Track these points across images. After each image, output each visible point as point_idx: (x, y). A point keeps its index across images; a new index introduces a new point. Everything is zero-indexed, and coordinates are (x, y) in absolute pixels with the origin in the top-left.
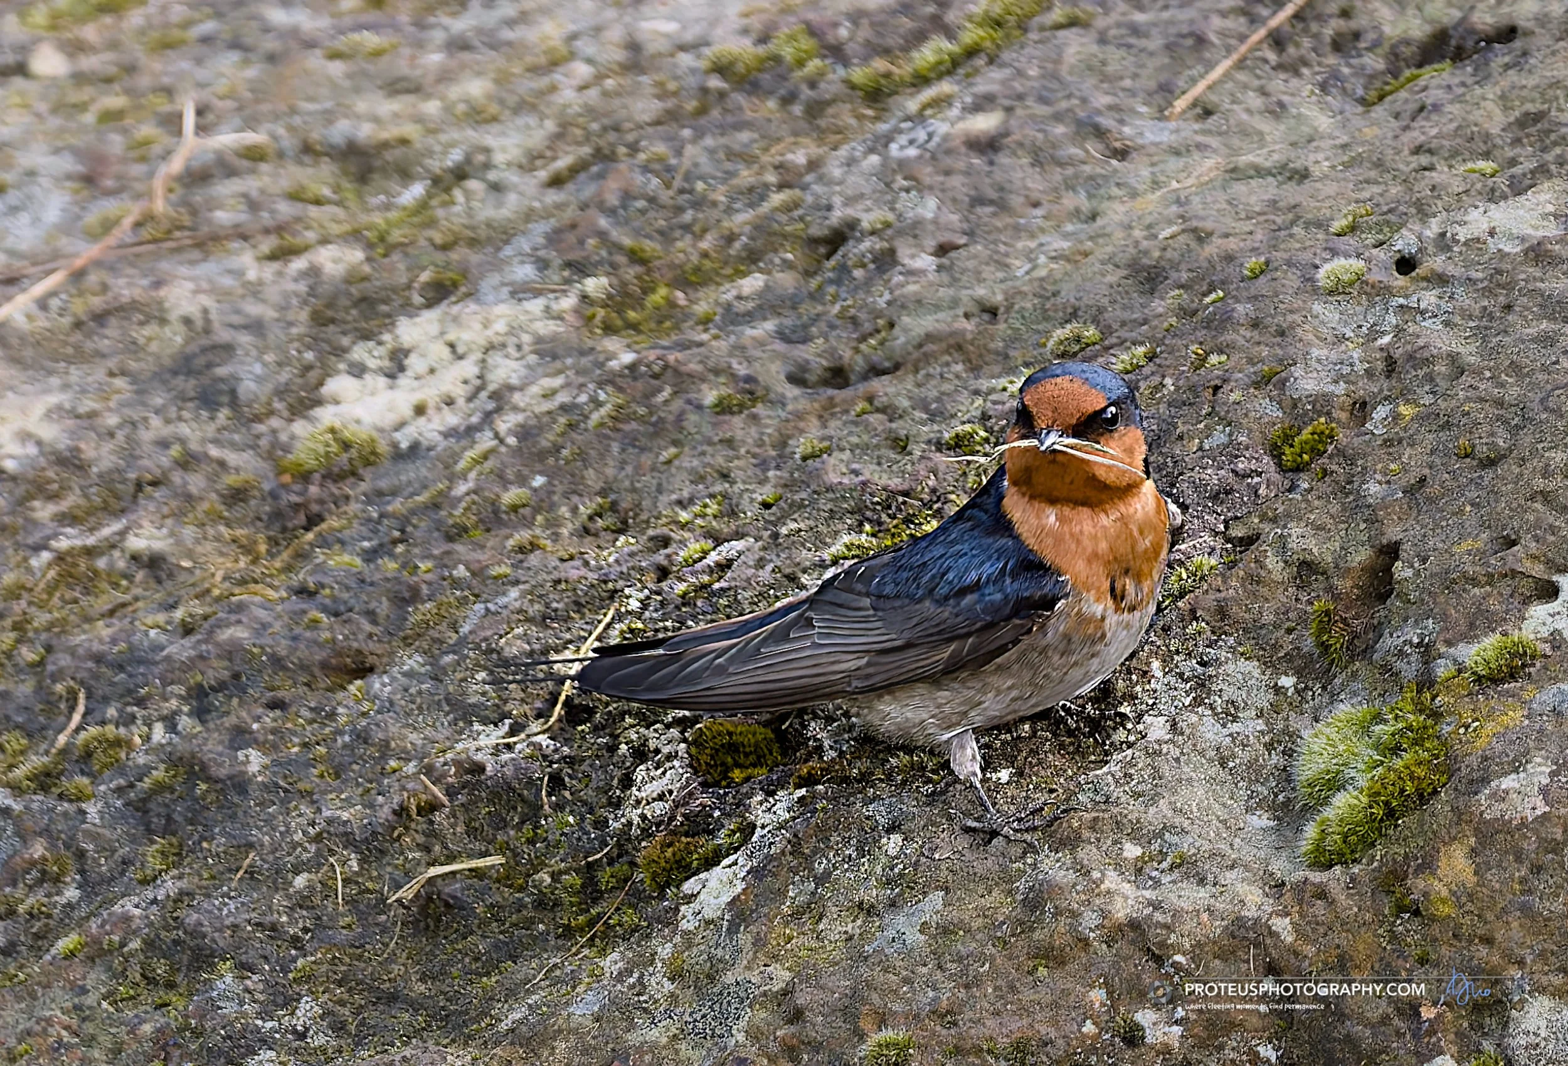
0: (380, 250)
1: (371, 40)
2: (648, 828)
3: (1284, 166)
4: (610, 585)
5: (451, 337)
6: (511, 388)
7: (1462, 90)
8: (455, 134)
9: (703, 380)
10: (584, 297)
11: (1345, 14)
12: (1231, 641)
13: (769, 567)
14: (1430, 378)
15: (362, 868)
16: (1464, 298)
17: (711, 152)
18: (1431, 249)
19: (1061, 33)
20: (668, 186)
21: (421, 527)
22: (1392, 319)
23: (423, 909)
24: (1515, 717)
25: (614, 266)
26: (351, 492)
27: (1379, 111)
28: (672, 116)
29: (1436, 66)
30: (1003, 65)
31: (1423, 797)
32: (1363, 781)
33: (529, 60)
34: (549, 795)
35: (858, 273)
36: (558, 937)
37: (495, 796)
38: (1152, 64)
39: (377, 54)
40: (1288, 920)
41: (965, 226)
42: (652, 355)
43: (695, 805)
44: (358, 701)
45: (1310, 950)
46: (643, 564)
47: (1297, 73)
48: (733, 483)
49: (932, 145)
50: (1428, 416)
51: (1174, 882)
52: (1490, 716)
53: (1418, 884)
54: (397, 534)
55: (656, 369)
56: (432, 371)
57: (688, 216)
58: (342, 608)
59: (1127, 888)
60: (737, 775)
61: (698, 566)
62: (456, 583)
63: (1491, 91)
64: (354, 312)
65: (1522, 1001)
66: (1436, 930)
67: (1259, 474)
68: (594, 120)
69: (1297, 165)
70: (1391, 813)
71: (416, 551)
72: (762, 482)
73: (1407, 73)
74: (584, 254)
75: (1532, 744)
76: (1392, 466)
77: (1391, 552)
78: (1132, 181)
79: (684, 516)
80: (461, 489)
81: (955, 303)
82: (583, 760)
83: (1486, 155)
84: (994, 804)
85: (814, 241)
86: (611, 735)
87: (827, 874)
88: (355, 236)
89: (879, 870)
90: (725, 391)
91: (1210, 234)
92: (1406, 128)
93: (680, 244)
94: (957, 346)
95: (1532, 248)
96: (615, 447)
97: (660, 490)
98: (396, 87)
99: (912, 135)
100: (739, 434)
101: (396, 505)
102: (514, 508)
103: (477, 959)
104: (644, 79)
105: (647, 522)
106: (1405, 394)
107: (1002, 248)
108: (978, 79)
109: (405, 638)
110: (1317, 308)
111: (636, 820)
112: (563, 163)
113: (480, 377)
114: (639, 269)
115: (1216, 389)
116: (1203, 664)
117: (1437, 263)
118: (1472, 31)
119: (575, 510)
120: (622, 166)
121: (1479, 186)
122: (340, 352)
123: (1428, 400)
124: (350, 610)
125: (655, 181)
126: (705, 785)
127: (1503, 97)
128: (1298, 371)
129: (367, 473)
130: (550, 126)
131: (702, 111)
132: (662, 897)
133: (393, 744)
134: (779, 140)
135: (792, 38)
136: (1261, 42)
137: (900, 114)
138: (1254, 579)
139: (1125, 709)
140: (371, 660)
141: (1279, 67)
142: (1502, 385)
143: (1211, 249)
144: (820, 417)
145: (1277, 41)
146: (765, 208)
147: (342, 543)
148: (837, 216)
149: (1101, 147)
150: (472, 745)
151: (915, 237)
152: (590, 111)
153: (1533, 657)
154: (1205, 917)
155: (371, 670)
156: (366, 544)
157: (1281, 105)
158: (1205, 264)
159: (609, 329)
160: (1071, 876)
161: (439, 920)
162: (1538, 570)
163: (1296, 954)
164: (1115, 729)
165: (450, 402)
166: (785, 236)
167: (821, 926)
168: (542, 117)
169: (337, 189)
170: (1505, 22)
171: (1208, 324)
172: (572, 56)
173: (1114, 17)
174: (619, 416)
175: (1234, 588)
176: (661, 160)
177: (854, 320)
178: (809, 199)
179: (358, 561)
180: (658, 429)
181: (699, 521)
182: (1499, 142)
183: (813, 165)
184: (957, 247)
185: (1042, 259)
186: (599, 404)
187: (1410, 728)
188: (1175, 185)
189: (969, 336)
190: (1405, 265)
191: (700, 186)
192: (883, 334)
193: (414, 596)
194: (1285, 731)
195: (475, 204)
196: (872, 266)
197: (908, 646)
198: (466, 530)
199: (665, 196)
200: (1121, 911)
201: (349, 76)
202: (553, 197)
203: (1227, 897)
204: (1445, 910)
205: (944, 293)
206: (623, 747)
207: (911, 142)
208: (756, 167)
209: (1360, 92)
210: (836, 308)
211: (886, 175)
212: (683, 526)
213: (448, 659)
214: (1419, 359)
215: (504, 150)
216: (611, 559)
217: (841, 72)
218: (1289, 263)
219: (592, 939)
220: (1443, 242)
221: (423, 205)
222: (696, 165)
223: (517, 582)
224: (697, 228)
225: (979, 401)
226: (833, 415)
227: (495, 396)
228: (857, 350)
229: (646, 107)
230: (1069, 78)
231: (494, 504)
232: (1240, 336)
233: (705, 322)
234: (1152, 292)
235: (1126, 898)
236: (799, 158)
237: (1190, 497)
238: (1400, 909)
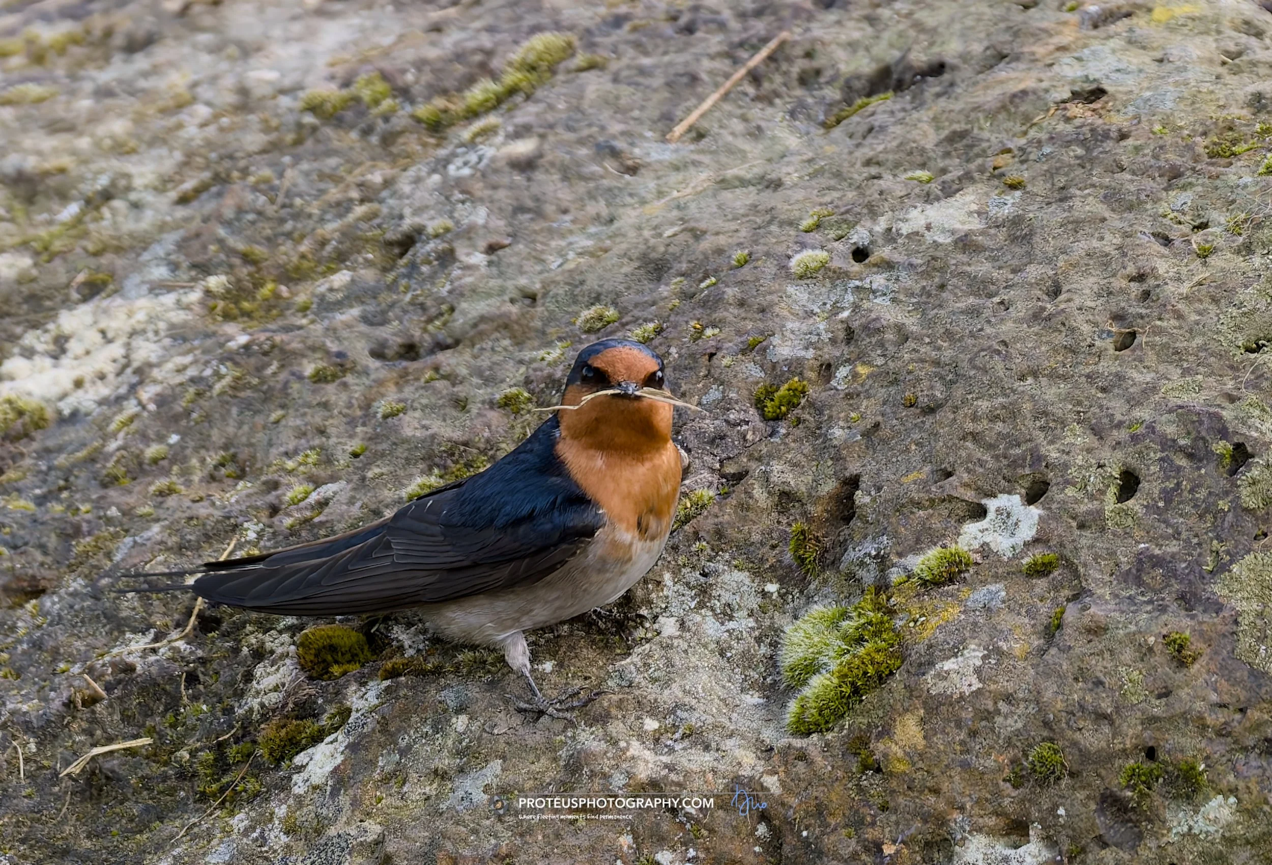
0: (45, 257)
1: (34, 90)
2: (266, 714)
3: (763, 178)
4: (232, 521)
5: (103, 325)
6: (151, 365)
7: (901, 115)
8: (102, 164)
9: (304, 356)
10: (208, 292)
11: (809, 55)
12: (727, 556)
13: (359, 504)
14: (881, 344)
15: (39, 749)
16: (907, 280)
17: (307, 174)
18: (880, 242)
19: (584, 75)
20: (272, 201)
21: (81, 478)
22: (850, 298)
23: (88, 781)
24: (953, 612)
25: (231, 266)
26: (25, 450)
27: (837, 132)
28: (273, 148)
29: (882, 96)
30: (537, 101)
31: (882, 678)
32: (834, 666)
33: (161, 104)
34: (187, 688)
35: (425, 269)
36: (195, 802)
37: (143, 690)
38: (656, 97)
39: (40, 100)
40: (776, 778)
41: (510, 230)
42: (262, 337)
43: (302, 695)
44: (33, 617)
45: (794, 801)
46: (259, 503)
47: (771, 104)
48: (328, 438)
49: (482, 166)
50: (880, 374)
51: (684, 749)
52: (934, 611)
53: (879, 747)
54: (62, 483)
55: (266, 347)
56: (88, 353)
57: (289, 226)
58: (20, 543)
59: (648, 755)
60: (336, 670)
61: (302, 504)
62: (109, 521)
63: (925, 115)
64: (25, 307)
65: (964, 839)
66: (894, 784)
67: (747, 423)
68: (212, 151)
69: (773, 176)
70: (856, 691)
71: (78, 496)
72: (351, 437)
73: (859, 102)
74: (206, 257)
75: (967, 635)
76: (853, 415)
77: (853, 483)
78: (643, 193)
79: (290, 464)
80: (112, 446)
81: (502, 291)
82: (211, 661)
83: (923, 166)
84: (541, 690)
85: (390, 244)
86: (235, 640)
87: (409, 747)
88: (24, 246)
89: (450, 743)
90: (321, 364)
91: (704, 232)
92: (858, 145)
93: (283, 248)
94: (504, 325)
95: (961, 239)
96: (234, 411)
97: (270, 444)
98: (55, 127)
99: (467, 158)
100: (333, 398)
101: (61, 460)
102: (155, 461)
103: (131, 820)
104: (252, 117)
105: (261, 469)
106: (861, 357)
107: (539, 247)
108: (518, 113)
109: (69, 566)
110: (791, 289)
111: (256, 707)
112: (189, 185)
113: (126, 357)
114: (251, 269)
115: (712, 355)
116: (704, 575)
117: (884, 252)
118: (910, 68)
119: (203, 461)
120: (236, 187)
121: (917, 190)
122: (14, 338)
123: (880, 361)
124: (26, 544)
125: (262, 199)
126: (311, 678)
127: (935, 119)
128: (776, 340)
129: (38, 435)
130: (178, 156)
131: (298, 142)
132: (278, 767)
133: (62, 651)
134: (360, 164)
135: (369, 82)
136: (742, 79)
137: (456, 141)
138: (744, 507)
139: (644, 611)
140: (43, 583)
141: (757, 99)
142: (939, 349)
143: (706, 244)
144: (397, 384)
145: (755, 77)
146: (351, 218)
147: (18, 490)
148: (408, 223)
149: (616, 164)
150: (125, 650)
151: (470, 239)
152: (209, 144)
153: (967, 565)
154: (710, 776)
155: (43, 591)
156: (38, 491)
157: (759, 128)
158: (701, 257)
159: (228, 317)
160: (603, 745)
161: (101, 790)
162: (970, 495)
163: (783, 804)
164: (636, 628)
165: (102, 377)
166: (367, 241)
167: (405, 789)
168: (172, 149)
169: (9, 209)
170: (935, 59)
171: (704, 304)
172: (194, 100)
173: (625, 61)
174: (237, 386)
175: (728, 515)
176: (267, 181)
177: (423, 307)
178: (385, 210)
179: (32, 506)
180: (267, 397)
181: (302, 468)
182: (931, 154)
183: (388, 183)
184: (502, 247)
185: (571, 255)
186: (219, 376)
187: (870, 623)
188: (675, 194)
189: (514, 317)
190: (860, 254)
191: (298, 201)
192: (446, 316)
193: (77, 532)
194: (771, 627)
195: (120, 219)
196: (435, 263)
197: (475, 565)
198: (116, 478)
199: (271, 210)
200: (643, 773)
201: (18, 119)
202: (181, 212)
203: (728, 760)
204: (901, 767)
205: (493, 283)
206: (245, 650)
207: (466, 164)
208: (342, 186)
209: (822, 117)
210: (408, 297)
211: (446, 190)
212: (290, 472)
213: (105, 581)
214: (873, 329)
215: (142, 175)
216: (233, 500)
217: (409, 109)
218: (768, 254)
219: (223, 802)
220: (890, 236)
221: (78, 221)
222: (295, 185)
223: (157, 520)
224: (296, 235)
225: (523, 369)
226: (407, 382)
227: (138, 371)
228: (425, 330)
229: (254, 140)
230: (591, 111)
231: (139, 457)
232: (730, 313)
233: (304, 310)
234: (659, 279)
235: (647, 762)
236: (376, 178)
237: (693, 442)
238: (865, 767)
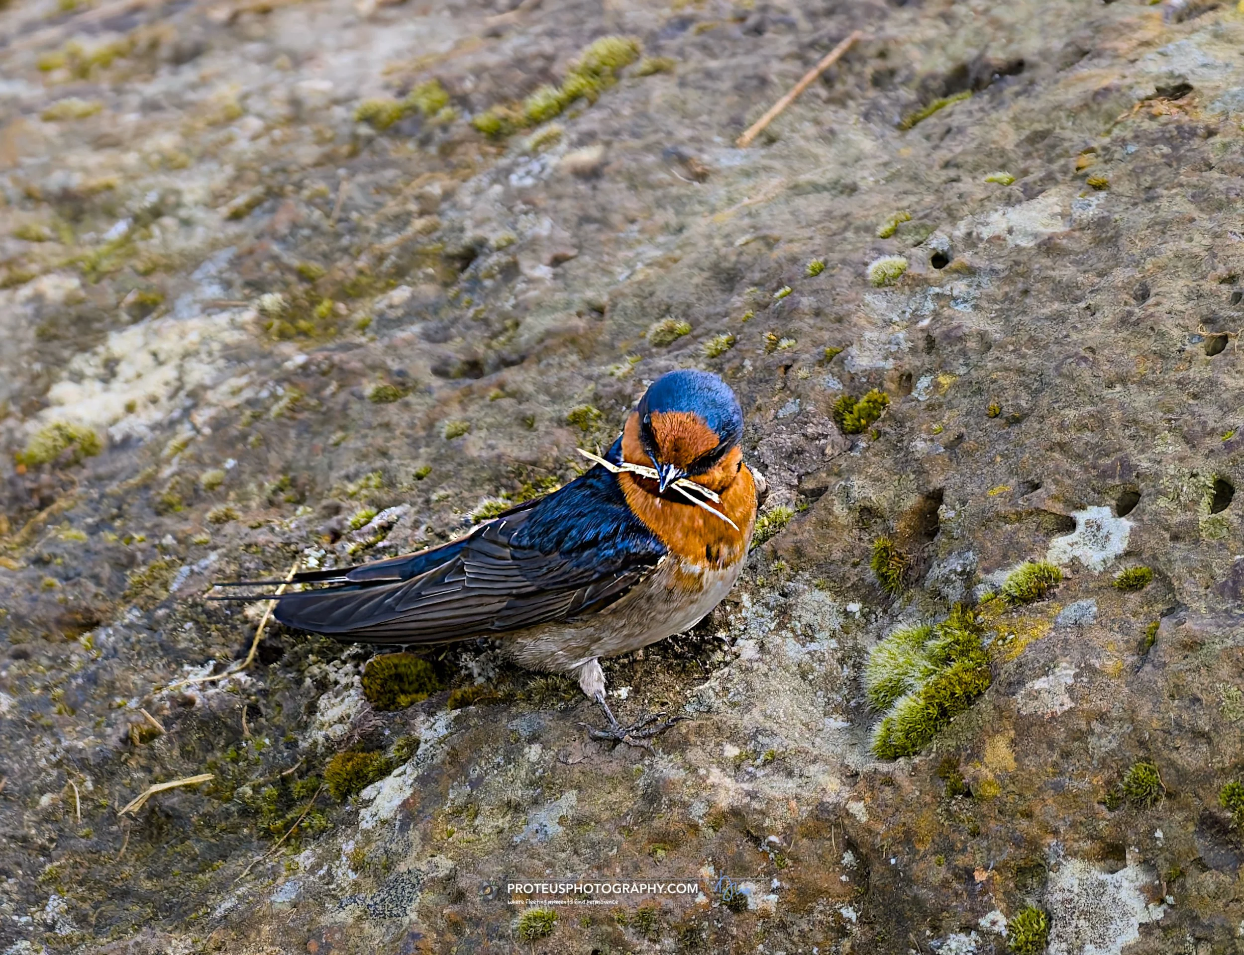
0: (93, 277)
1: (78, 105)
2: (331, 747)
3: (836, 183)
4: (293, 547)
5: (154, 347)
6: (205, 388)
7: (980, 115)
8: (150, 180)
9: (364, 375)
10: (263, 311)
11: (882, 55)
12: (807, 575)
13: (423, 528)
14: (964, 353)
15: (95, 787)
16: (990, 287)
17: (362, 187)
18: (960, 246)
19: (650, 80)
20: (328, 216)
21: (134, 507)
22: (930, 305)
23: (148, 820)
24: (1044, 630)
25: (287, 284)
26: (76, 478)
27: (914, 135)
28: (328, 160)
29: (959, 95)
30: (601, 107)
31: (970, 699)
32: (920, 687)
33: (210, 117)
34: (248, 722)
35: (488, 283)
36: (259, 839)
37: (203, 724)
38: (725, 102)
39: (84, 116)
40: (862, 804)
41: (574, 241)
42: (320, 356)
43: (368, 727)
44: (87, 650)
45: (881, 828)
46: (320, 528)
47: (844, 105)
48: (390, 459)
49: (545, 175)
50: (963, 384)
51: (766, 775)
52: (1023, 629)
53: (969, 771)
54: (115, 511)
55: (324, 367)
56: (139, 376)
57: (345, 241)
58: (71, 574)
59: (728, 782)
60: (403, 700)
61: (365, 529)
62: (165, 550)
63: (1005, 115)
64: (73, 330)
65: (1059, 864)
66: (985, 808)
67: (826, 437)
68: (265, 164)
69: (848, 181)
70: (944, 713)
71: (132, 524)
72: (415, 458)
73: (936, 102)
74: (259, 274)
75: (1058, 652)
76: (935, 426)
77: (936, 497)
78: (713, 200)
79: (351, 488)
80: (166, 472)
81: (568, 305)
82: (274, 693)
83: (1003, 167)
84: (616, 717)
85: (451, 258)
86: (298, 671)
87: (480, 779)
88: (71, 266)
89: (523, 773)
90: (382, 384)
91: (777, 240)
92: (936, 148)
93: (339, 264)
94: (572, 340)
95: (1044, 243)
96: (292, 433)
97: (330, 467)
98: (101, 143)
99: (530, 167)
100: (395, 419)
101: (113, 487)
102: (211, 486)
103: (193, 859)
104: (306, 130)
105: (321, 494)
106: (943, 367)
107: (606, 258)
108: (581, 120)
109: (125, 597)
110: (868, 298)
111: (321, 740)
112: (241, 200)
113: (180, 379)
114: (306, 286)
115: (787, 368)
116: (784, 595)
117: (965, 257)
118: (987, 66)
119: (261, 486)
120: (290, 202)
121: (998, 193)
122: (62, 362)
123: (962, 371)
124: (79, 575)
125: (317, 214)
126: (377, 709)
127: (1015, 119)
128: (854, 350)
129: (89, 462)
130: (229, 170)
131: (354, 154)
132: (344, 802)
133: (118, 684)
134: (418, 176)
135: (426, 91)
136: (814, 80)
137: (517, 150)
138: (824, 524)
139: (722, 634)
140: (98, 615)
141: (829, 101)
142: (1024, 356)
143: (779, 253)
144: (461, 402)
145: (827, 79)
146: (410, 231)
147: (71, 521)
148: (470, 235)
149: (684, 171)
150: (183, 683)
151: (534, 251)
152: (262, 158)
153: (1056, 580)
154: (793, 803)
155: (98, 624)
156: (90, 520)
157: (832, 132)
158: (774, 265)
159: (283, 336)
160: (682, 773)
161: (161, 828)
162: (1058, 508)
163: (870, 831)
164: (713, 651)
165: (154, 401)
166: (427, 255)
167: (477, 822)
168: (222, 164)
169: (55, 228)
170: (1013, 58)
171: (778, 314)
172: (245, 112)
173: (692, 64)
174: (295, 408)
175: (807, 531)
176: (321, 195)
177: (486, 322)
178: (445, 223)
179: (83, 535)
180: (327, 418)
181: (364, 492)
182: (1012, 155)
183: (448, 195)
184: (567, 259)
185: (639, 266)
186: (276, 398)
187: (957, 642)
188: (746, 201)
189: (581, 331)
190: (940, 260)
191: (354, 215)
192: (510, 333)
193: (132, 562)
194: (854, 648)
195: (170, 236)
196: (499, 277)
197: (541, 591)
198: (170, 505)
199: (326, 225)
200: (724, 801)
201: (62, 135)
202: (234, 229)
203: (811, 786)
204: (992, 791)
205: (560, 296)
206: (308, 681)
207: (528, 173)
208: (400, 198)
209: (897, 119)
210: (471, 313)
211: (508, 200)
212: (352, 496)
213: (161, 612)
214: (955, 337)
215: (192, 191)
216: (293, 526)
217: (467, 117)
218: (844, 262)
219: (288, 839)
220: (970, 240)
221: (127, 239)
222: (350, 198)
223: (214, 548)
224: (353, 250)
225: (591, 386)
226: (471, 400)
227: (192, 394)
228: (489, 346)
229: (308, 153)
230: (657, 116)
231: (194, 484)
232: (806, 323)
233: (363, 327)
234: (731, 290)
235: (727, 790)
236: (436, 189)
237: (769, 457)
238: (955, 792)
